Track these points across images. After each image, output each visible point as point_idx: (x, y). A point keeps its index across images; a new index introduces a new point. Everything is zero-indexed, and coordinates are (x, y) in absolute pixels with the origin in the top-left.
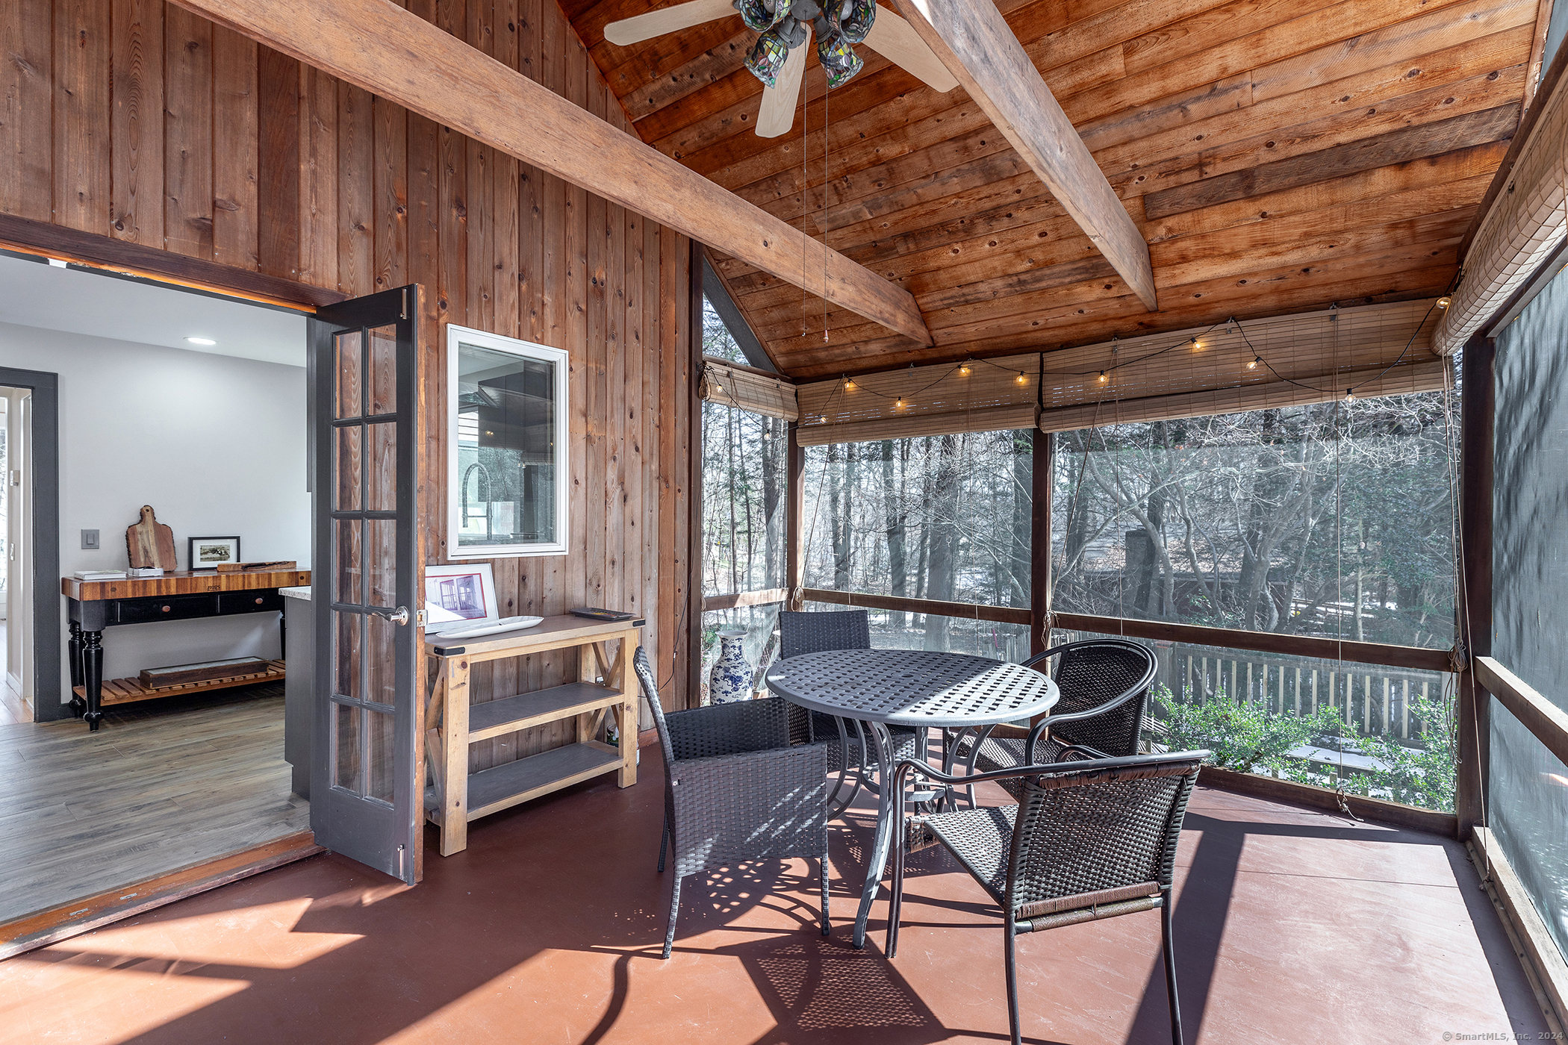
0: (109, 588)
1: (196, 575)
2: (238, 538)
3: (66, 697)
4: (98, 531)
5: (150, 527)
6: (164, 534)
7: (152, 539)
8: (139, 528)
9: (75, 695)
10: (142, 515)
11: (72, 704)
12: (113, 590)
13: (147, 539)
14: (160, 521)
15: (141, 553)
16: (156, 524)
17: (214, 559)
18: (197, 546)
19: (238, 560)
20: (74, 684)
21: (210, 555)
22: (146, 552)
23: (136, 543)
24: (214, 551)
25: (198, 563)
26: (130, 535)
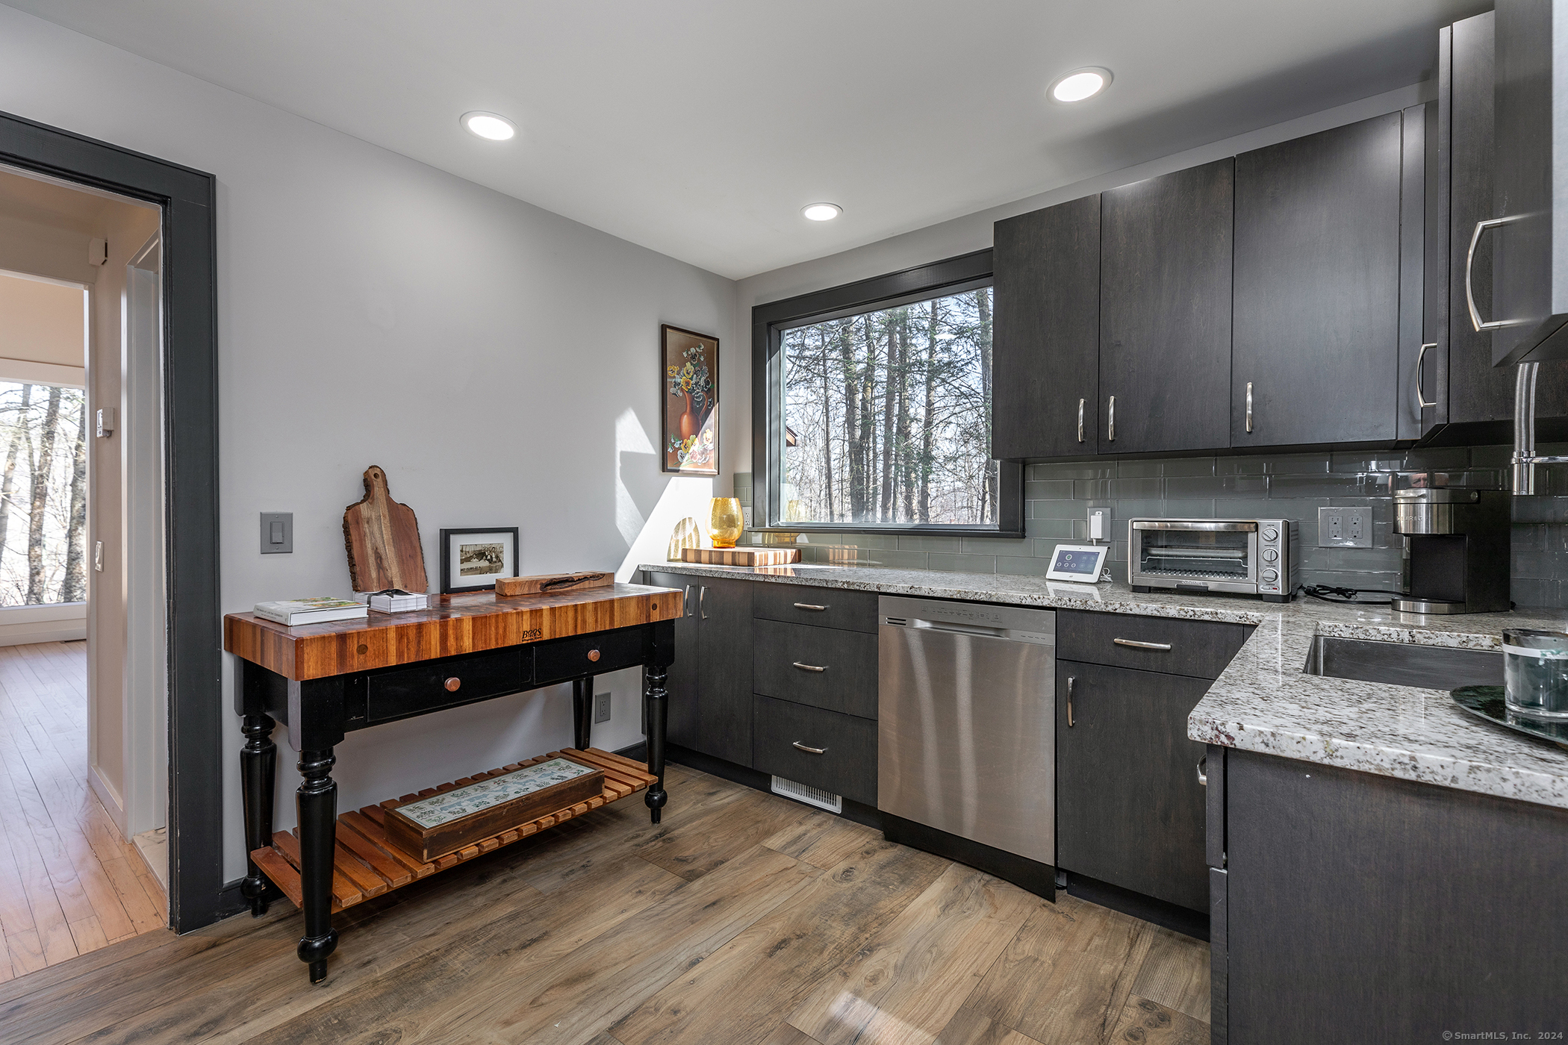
0: (353, 646)
1: (456, 601)
2: (515, 531)
3: (234, 867)
4: (291, 515)
5: (383, 509)
6: (403, 520)
7: (387, 535)
8: (365, 510)
9: (253, 868)
10: (368, 485)
11: (244, 887)
12: (363, 649)
13: (379, 534)
14: (397, 497)
15: (372, 560)
16: (390, 501)
17: (481, 571)
18: (457, 542)
19: (516, 574)
20: (251, 845)
21: (475, 563)
22: (379, 558)
23: (362, 541)
24: (481, 555)
25: (458, 580)
26: (351, 525)
